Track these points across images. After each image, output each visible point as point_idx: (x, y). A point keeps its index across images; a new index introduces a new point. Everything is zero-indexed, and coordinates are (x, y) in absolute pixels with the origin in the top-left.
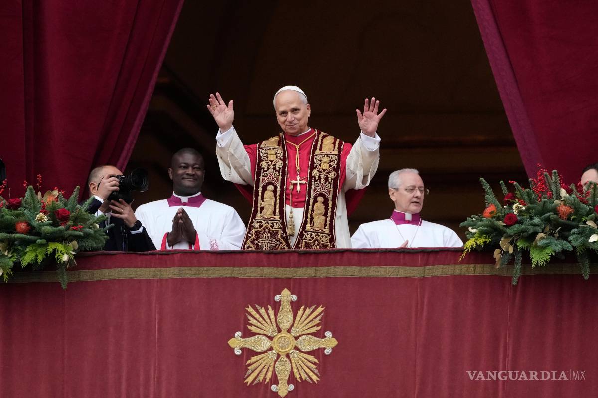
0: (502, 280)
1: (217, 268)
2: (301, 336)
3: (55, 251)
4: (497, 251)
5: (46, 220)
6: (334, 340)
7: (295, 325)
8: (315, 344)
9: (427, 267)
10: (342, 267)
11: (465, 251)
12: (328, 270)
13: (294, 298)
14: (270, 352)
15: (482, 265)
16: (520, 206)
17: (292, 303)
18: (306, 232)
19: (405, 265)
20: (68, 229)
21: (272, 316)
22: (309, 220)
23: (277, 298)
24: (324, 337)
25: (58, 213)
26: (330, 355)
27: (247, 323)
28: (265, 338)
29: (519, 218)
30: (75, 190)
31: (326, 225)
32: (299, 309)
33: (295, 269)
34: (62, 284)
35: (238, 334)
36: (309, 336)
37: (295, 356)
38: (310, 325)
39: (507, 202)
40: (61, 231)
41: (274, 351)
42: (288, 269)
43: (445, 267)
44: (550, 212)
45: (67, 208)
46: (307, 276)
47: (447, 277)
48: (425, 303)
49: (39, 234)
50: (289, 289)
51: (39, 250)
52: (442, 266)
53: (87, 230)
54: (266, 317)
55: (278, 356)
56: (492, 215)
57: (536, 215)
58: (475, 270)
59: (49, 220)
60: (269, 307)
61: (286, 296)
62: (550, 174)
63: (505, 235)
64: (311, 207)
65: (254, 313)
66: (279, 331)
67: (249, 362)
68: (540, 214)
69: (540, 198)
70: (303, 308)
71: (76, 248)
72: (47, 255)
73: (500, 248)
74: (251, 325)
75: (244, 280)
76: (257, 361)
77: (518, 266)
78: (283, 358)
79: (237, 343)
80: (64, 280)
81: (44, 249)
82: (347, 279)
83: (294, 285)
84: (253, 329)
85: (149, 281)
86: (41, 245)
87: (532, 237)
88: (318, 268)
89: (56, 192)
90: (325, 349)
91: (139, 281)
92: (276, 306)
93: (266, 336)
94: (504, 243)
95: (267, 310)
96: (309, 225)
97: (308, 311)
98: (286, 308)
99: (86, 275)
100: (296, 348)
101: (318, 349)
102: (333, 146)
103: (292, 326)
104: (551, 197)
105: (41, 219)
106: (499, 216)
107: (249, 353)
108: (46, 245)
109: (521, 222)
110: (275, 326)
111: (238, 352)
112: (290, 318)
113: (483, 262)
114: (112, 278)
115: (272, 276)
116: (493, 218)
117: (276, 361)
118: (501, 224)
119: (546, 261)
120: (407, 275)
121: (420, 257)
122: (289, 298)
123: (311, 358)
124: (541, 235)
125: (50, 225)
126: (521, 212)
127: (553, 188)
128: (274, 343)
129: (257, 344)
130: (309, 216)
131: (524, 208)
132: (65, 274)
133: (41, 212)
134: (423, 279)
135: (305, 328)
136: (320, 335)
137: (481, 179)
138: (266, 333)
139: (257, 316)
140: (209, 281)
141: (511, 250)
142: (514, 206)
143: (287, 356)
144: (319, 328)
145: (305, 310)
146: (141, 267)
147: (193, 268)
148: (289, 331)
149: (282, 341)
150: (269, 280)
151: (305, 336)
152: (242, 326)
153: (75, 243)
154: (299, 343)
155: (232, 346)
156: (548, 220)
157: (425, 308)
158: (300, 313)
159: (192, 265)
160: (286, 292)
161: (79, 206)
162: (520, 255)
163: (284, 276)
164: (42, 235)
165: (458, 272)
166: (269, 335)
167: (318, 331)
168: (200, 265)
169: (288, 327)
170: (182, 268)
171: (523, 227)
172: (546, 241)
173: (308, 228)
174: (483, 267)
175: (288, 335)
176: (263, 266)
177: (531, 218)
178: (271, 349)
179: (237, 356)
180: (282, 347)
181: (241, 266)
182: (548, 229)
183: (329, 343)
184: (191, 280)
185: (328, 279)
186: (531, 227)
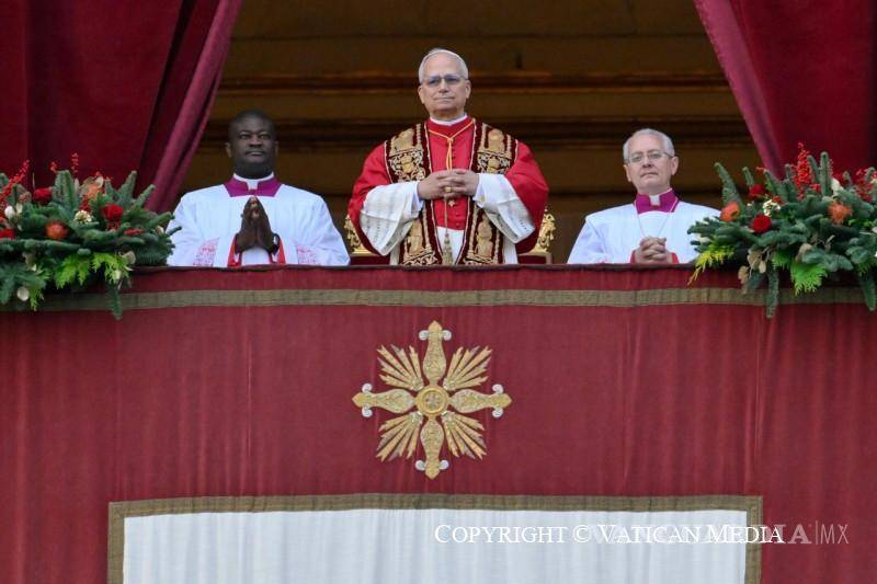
0: (749, 312)
1: (335, 291)
2: (458, 390)
3: (104, 266)
4: (743, 269)
5: (90, 220)
6: (506, 396)
7: (449, 375)
8: (478, 402)
9: (640, 292)
10: (517, 291)
11: (697, 270)
12: (497, 295)
13: (448, 335)
14: (413, 414)
15: (719, 290)
16: (774, 204)
17: (444, 343)
18: (467, 260)
19: (608, 288)
20: (120, 234)
21: (416, 362)
22: (471, 244)
23: (422, 335)
24: (492, 392)
25: (106, 210)
26: (500, 418)
27: (379, 370)
28: (406, 394)
29: (774, 222)
30: (130, 176)
31: (493, 255)
32: (455, 351)
33: (449, 294)
34: (115, 314)
35: (367, 387)
36: (471, 391)
37: (450, 419)
38: (471, 375)
39: (754, 198)
40: (112, 237)
41: (419, 413)
42: (438, 294)
43: (666, 291)
44: (817, 213)
45: (118, 203)
46: (467, 303)
47: (669, 307)
48: (638, 345)
49: (79, 241)
50: (439, 321)
51: (81, 264)
52: (660, 290)
53: (149, 235)
54: (406, 363)
55: (425, 419)
56: (735, 217)
57: (798, 217)
58: (709, 295)
59: (93, 221)
60: (412, 349)
61: (436, 333)
62: (817, 159)
63: (754, 246)
64: (473, 227)
65: (389, 357)
66: (426, 382)
67: (383, 427)
68: (803, 216)
69: (803, 192)
70: (460, 350)
71: (133, 262)
72: (91, 271)
73: (747, 265)
74: (385, 374)
75: (374, 309)
76: (395, 426)
77: (775, 291)
78: (432, 422)
79: (366, 400)
80: (118, 306)
81: (87, 262)
82: (523, 309)
83: (447, 317)
84: (388, 380)
85: (236, 310)
86: (84, 257)
87: (792, 250)
88: (481, 293)
89: (100, 180)
90: (493, 409)
91: (223, 309)
92: (422, 348)
93: (407, 390)
94: (752, 257)
95: (408, 353)
96: (471, 251)
97: (468, 355)
98: (435, 349)
99: (147, 301)
100: (451, 408)
101: (483, 410)
102: (502, 145)
103: (445, 375)
104: (818, 191)
105: (82, 219)
106: (744, 219)
107: (382, 415)
108: (90, 257)
109: (776, 228)
110: (419, 375)
111: (367, 413)
112: (442, 364)
113: (722, 285)
114: (184, 305)
115: (415, 304)
116: (735, 221)
117: (422, 426)
118: (748, 230)
119: (816, 286)
120: (610, 304)
121: (628, 277)
122: (440, 336)
123: (473, 422)
124: (806, 247)
125: (96, 227)
126: (774, 213)
127: (822, 179)
128: (418, 401)
129: (396, 401)
130: (472, 239)
131: (779, 208)
132: (118, 297)
133: (81, 209)
134: (634, 310)
135: (464, 379)
136: (485, 389)
137: (717, 164)
138: (407, 386)
139: (394, 361)
140: (323, 309)
141: (762, 268)
142: (766, 204)
143: (439, 419)
144: (484, 379)
145: (463, 353)
146: (225, 289)
147: (301, 291)
148: (440, 383)
149: (431, 398)
150: (410, 309)
151: (464, 391)
152: (372, 377)
153: (131, 254)
154: (455, 401)
155: (358, 404)
156: (815, 225)
157: (637, 351)
158: (456, 357)
159: (298, 286)
160: (435, 326)
161: (133, 201)
162: (776, 275)
163: (432, 304)
164: (85, 242)
165: (684, 299)
166: (412, 388)
167: (483, 384)
168: (311, 286)
169: (439, 378)
170: (286, 291)
171: (780, 234)
172: (815, 256)
173: (470, 254)
174: (721, 293)
175: (439, 390)
176: (402, 288)
177: (792, 222)
178: (414, 409)
179: (367, 419)
180: (430, 407)
181: (370, 288)
182: (815, 238)
183: (499, 401)
184: (298, 308)
185: (496, 308)
186: (792, 235)
